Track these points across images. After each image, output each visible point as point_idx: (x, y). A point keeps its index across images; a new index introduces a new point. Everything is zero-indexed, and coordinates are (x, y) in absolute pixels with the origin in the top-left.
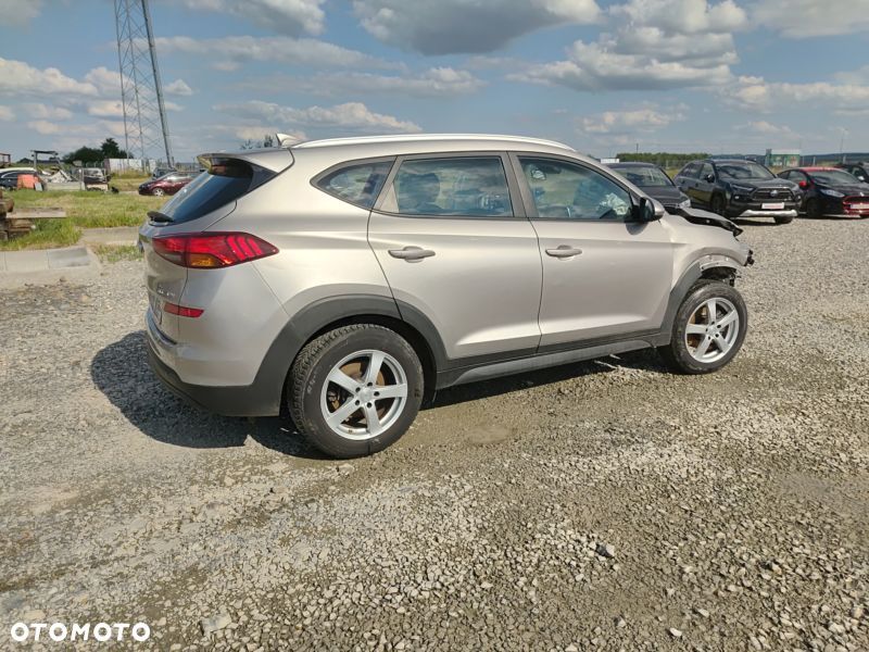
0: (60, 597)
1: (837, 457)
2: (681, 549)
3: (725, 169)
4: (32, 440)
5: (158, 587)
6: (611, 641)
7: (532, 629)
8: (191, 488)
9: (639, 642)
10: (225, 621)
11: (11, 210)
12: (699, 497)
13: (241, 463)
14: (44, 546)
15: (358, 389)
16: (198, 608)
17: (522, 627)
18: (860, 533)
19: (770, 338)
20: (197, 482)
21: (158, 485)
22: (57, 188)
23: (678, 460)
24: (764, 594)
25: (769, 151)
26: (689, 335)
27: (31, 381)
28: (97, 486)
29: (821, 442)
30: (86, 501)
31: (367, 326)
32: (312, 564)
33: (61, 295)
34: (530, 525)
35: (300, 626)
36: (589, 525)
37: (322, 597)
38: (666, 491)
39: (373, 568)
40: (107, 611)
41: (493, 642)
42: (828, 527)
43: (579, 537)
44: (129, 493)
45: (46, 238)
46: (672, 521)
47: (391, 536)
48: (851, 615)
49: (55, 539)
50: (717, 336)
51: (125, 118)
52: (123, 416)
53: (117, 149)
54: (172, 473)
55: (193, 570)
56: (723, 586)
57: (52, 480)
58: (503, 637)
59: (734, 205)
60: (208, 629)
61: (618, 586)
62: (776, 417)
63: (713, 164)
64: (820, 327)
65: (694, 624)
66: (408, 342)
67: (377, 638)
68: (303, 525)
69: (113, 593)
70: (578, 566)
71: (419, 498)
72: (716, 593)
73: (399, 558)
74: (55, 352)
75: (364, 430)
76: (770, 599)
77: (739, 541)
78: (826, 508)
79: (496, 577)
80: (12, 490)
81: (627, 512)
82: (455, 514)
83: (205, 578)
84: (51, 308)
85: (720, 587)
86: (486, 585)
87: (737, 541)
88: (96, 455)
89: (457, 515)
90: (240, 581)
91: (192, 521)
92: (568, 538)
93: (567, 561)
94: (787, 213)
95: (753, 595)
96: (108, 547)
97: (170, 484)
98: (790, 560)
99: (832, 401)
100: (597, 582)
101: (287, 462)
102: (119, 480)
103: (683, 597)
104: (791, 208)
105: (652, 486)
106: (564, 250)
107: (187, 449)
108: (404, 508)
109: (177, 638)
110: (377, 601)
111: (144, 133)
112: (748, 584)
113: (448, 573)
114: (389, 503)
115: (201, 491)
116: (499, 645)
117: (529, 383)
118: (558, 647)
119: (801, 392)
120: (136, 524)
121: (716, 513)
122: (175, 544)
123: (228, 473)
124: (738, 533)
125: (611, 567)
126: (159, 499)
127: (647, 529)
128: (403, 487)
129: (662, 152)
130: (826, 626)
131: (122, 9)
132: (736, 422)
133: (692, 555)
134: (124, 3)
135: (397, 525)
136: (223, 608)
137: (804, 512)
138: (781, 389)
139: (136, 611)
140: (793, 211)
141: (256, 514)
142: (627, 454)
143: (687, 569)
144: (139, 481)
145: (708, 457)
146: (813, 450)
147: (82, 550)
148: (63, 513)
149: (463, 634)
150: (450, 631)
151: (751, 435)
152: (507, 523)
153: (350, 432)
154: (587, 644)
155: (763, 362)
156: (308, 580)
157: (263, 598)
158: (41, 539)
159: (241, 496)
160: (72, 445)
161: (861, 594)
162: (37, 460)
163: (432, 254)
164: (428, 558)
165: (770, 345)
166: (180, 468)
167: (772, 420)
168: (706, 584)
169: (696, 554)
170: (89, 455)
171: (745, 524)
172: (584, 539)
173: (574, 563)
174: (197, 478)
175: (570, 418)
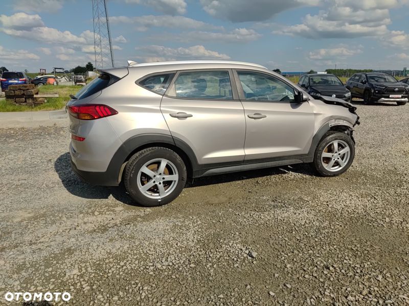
0: (13, 256)
1: (384, 220)
2: (289, 257)
3: (373, 78)
4: (22, 191)
5: (53, 255)
6: (240, 295)
7: (206, 286)
8: (80, 215)
9: (254, 296)
10: (76, 271)
11: (37, 94)
12: (306, 234)
13: (104, 206)
14: (13, 235)
15: (155, 176)
16: (66, 265)
17: (202, 285)
18: (382, 256)
19: (372, 161)
20: (83, 213)
21: (66, 213)
22: (63, 84)
23: (303, 216)
24: (321, 280)
25: (405, 69)
26: (323, 158)
27: (29, 167)
28: (42, 212)
29: (379, 212)
30: (35, 218)
31: (159, 148)
32: (119, 251)
33: (52, 131)
34: (221, 241)
35: (106, 276)
36: (249, 243)
37: (119, 265)
38: (292, 230)
39: (145, 254)
40: (30, 263)
41: (187, 290)
42: (366, 252)
43: (242, 248)
44: (54, 216)
45: (49, 106)
46: (289, 244)
47: (157, 241)
48: (361, 293)
49: (18, 232)
50: (338, 159)
51: (95, 53)
52: (62, 183)
53: (92, 67)
54: (74, 208)
55: (69, 250)
56: (303, 275)
57: (25, 208)
58: (192, 289)
59: (375, 96)
60: (68, 274)
61: (253, 271)
62: (360, 199)
63: (366, 75)
64: (400, 157)
65: (282, 290)
66: (179, 156)
67: (137, 284)
68: (120, 234)
69: (34, 256)
70: (237, 260)
71: (175, 226)
72: (298, 278)
73: (158, 251)
74: (43, 155)
75: (158, 194)
76: (324, 283)
77: (319, 255)
78: (369, 243)
79: (198, 263)
80: (8, 211)
81: (270, 238)
82: (189, 234)
83: (73, 253)
84: (47, 136)
85: (301, 275)
86: (192, 265)
87: (318, 255)
88: (46, 199)
89: (190, 235)
90: (87, 255)
91: (75, 229)
92: (237, 248)
93: (233, 258)
94: (403, 100)
95: (316, 280)
96: (39, 237)
97: (72, 213)
98: (341, 266)
99: (392, 192)
100: (243, 268)
101: (123, 207)
102: (51, 210)
103: (282, 278)
104: (405, 97)
105: (285, 227)
106: (257, 115)
107: (84, 199)
108: (168, 230)
109: (54, 276)
110: (142, 268)
111: (104, 60)
112: (315, 275)
113: (177, 259)
114: (161, 227)
115: (84, 217)
116: (189, 292)
117: (244, 177)
118: (215, 295)
119: (378, 188)
120: (53, 229)
121: (312, 241)
122: (65, 238)
123: (97, 210)
124: (319, 252)
125: (253, 262)
126: (65, 219)
127: (276, 247)
128: (170, 221)
129: (349, 69)
130: (346, 297)
131: (95, 4)
132: (338, 200)
133: (293, 260)
134: (96, 1)
135: (161, 236)
136: (76, 266)
137: (356, 244)
138: (368, 186)
139: (41, 264)
140: (406, 99)
141: (103, 228)
142: (279, 212)
143: (288, 266)
144: (59, 211)
145: (318, 215)
146: (373, 216)
147: (27, 238)
148: (25, 222)
149: (175, 286)
150: (170, 284)
151: (343, 207)
152: (212, 239)
153: (151, 195)
154: (229, 295)
155: (364, 172)
156: (116, 257)
157: (94, 263)
158: (13, 232)
159: (99, 220)
160: (37, 194)
161: (370, 284)
162: (22, 200)
163: (191, 116)
164: (171, 252)
165: (371, 165)
166: (78, 207)
167: (357, 200)
168: (295, 273)
169: (295, 260)
170: (43, 199)
171: (324, 248)
172: (244, 249)
173: (235, 259)
174: (84, 211)
175: (258, 194)
